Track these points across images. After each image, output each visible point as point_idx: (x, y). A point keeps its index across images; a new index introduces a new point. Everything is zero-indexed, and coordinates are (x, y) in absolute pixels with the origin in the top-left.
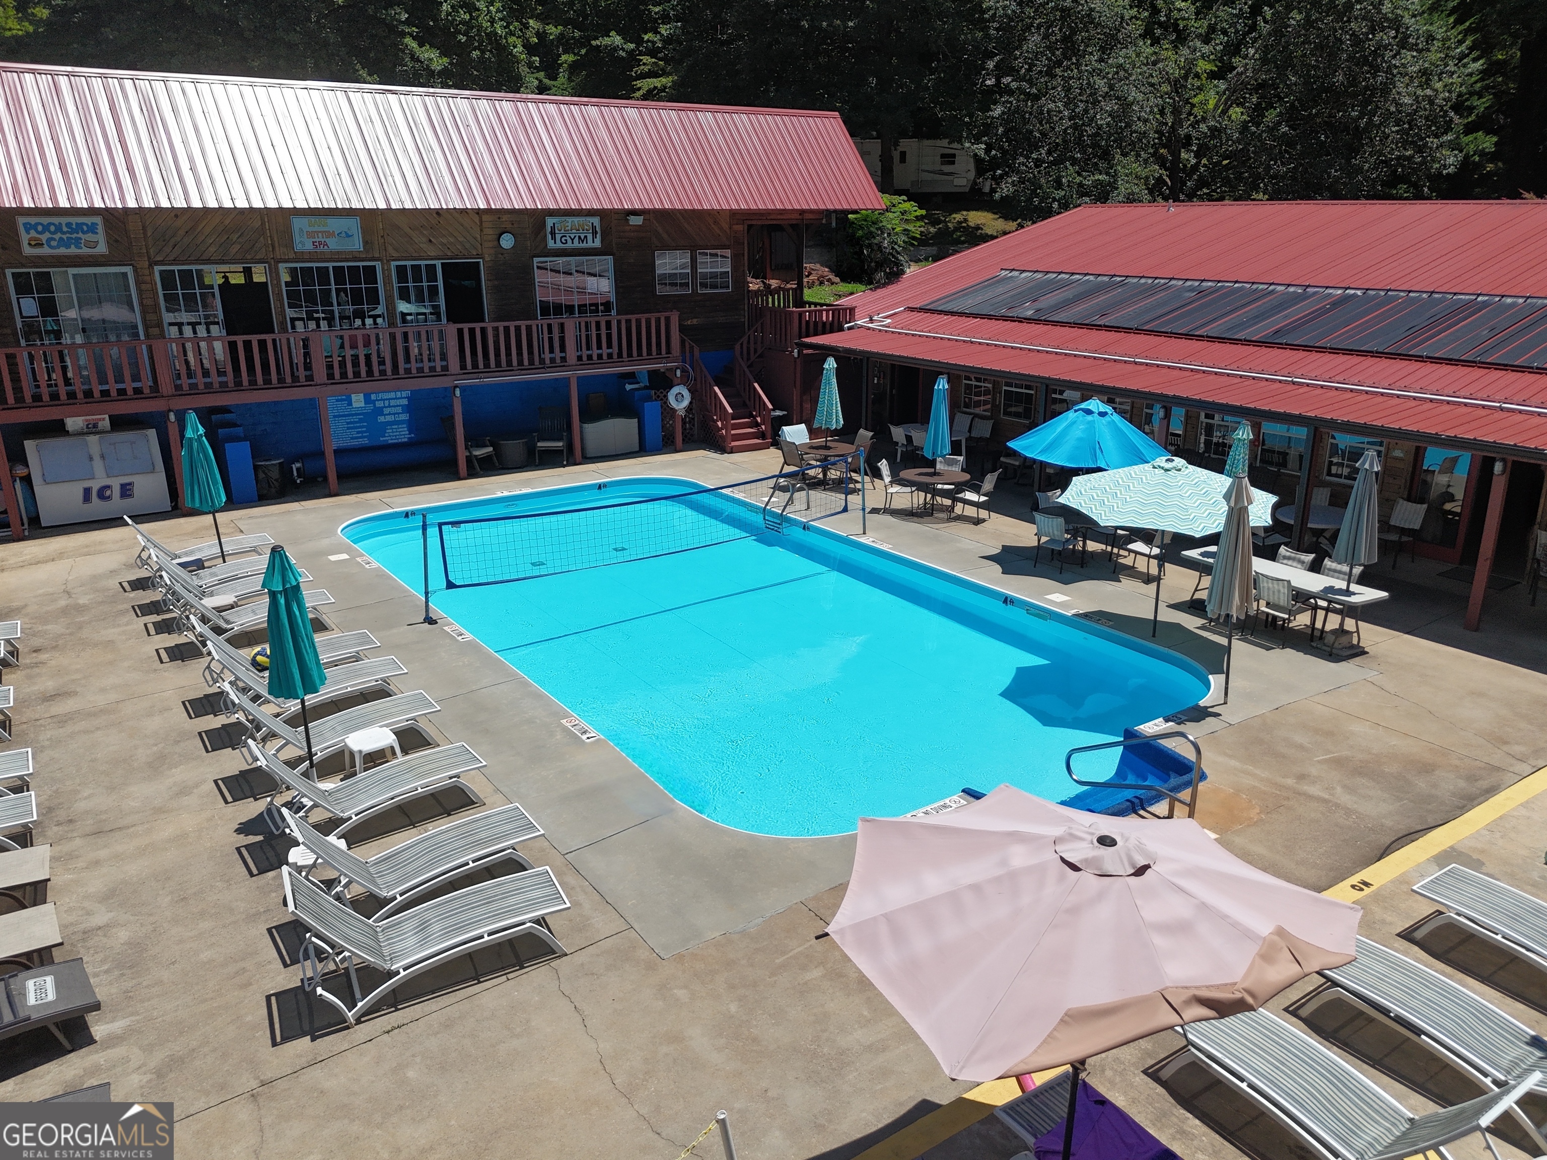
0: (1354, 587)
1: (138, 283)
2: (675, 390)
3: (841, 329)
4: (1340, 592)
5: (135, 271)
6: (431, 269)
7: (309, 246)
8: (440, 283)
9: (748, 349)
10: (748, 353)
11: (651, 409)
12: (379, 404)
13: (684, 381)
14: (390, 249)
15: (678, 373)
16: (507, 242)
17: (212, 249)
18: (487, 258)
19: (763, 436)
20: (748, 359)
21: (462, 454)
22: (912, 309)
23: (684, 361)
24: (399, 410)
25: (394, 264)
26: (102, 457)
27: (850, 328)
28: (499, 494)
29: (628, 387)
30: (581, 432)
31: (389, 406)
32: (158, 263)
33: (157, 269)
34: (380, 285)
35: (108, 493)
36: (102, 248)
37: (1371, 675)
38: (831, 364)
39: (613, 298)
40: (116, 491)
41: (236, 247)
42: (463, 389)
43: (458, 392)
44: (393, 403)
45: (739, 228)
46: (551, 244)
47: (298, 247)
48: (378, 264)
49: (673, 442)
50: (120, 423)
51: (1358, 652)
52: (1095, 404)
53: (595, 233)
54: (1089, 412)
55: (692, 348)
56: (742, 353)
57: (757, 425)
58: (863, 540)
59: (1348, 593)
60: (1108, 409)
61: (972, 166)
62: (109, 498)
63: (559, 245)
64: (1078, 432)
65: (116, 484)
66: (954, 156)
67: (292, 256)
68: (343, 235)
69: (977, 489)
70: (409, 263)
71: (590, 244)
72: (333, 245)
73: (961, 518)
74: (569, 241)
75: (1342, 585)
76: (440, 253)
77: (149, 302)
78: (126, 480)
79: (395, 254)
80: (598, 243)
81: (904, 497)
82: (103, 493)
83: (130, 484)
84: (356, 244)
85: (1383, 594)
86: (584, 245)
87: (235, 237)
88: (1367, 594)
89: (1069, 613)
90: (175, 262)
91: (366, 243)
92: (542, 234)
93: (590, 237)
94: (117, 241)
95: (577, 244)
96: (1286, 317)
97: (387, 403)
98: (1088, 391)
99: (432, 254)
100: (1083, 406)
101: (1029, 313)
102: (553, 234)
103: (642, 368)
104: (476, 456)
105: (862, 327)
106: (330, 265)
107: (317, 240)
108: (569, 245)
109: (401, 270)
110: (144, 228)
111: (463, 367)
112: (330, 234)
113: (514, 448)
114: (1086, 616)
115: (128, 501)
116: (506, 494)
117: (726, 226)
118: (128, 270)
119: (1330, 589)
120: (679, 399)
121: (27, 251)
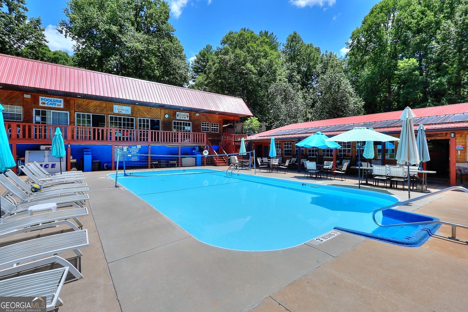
1: (70, 116)
5: (70, 112)
6: (148, 121)
7: (117, 112)
8: (149, 124)
9: (222, 144)
10: (222, 145)
11: (199, 156)
12: (131, 151)
13: (207, 149)
14: (138, 115)
15: (206, 147)
16: (167, 116)
17: (92, 110)
18: (162, 119)
19: (226, 163)
20: (222, 147)
21: (150, 163)
23: (207, 144)
24: (136, 153)
25: (138, 118)
26: (48, 156)
29: (194, 151)
30: (181, 160)
31: (133, 152)
32: (76, 112)
33: (76, 113)
34: (134, 123)
35: (48, 166)
36: (62, 106)
40: (50, 166)
41: (98, 110)
42: (151, 146)
44: (134, 151)
45: (220, 119)
46: (177, 118)
47: (114, 112)
48: (134, 118)
49: (204, 164)
53: (188, 117)
55: (209, 143)
56: (221, 145)
57: (224, 161)
61: (265, 128)
62: (48, 167)
63: (179, 118)
65: (50, 164)
66: (262, 126)
67: (112, 114)
68: (126, 110)
70: (142, 118)
71: (186, 119)
72: (123, 112)
74: (182, 118)
76: (150, 117)
77: (72, 121)
79: (139, 116)
80: (188, 119)
83: (55, 164)
86: (185, 119)
87: (98, 108)
90: (81, 112)
91: (132, 113)
92: (175, 116)
93: (186, 117)
94: (66, 105)
95: (183, 119)
97: (133, 151)
99: (148, 117)
102: (178, 116)
103: (197, 145)
104: (153, 163)
106: (122, 117)
107: (119, 111)
108: (181, 119)
109: (140, 121)
110: (74, 103)
111: (152, 140)
112: (123, 110)
115: (53, 168)
117: (218, 119)
118: (68, 112)
120: (206, 153)
121: (41, 105)
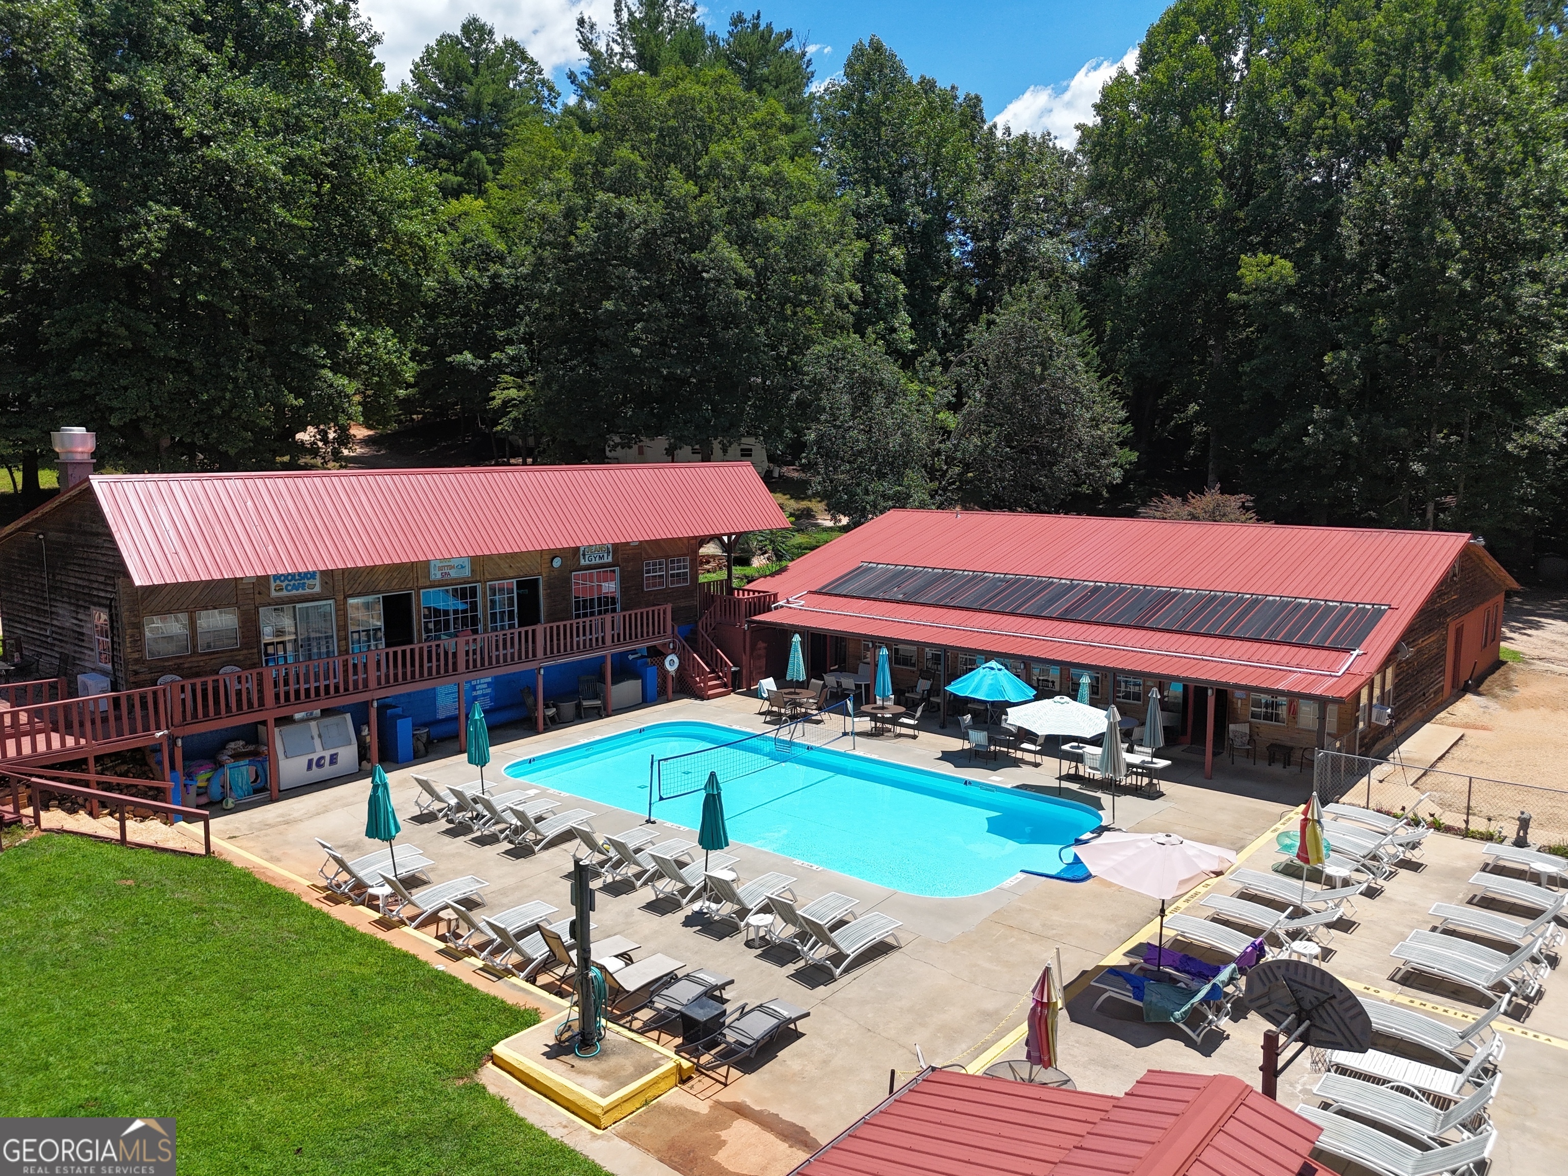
0: (1155, 760)
1: (336, 611)
2: (669, 658)
3: (769, 610)
4: (1148, 762)
5: (337, 603)
6: (509, 587)
7: (439, 576)
9: (706, 623)
11: (651, 672)
13: (674, 651)
14: (485, 576)
15: (670, 646)
16: (557, 563)
17: (382, 584)
18: (544, 574)
19: (725, 685)
21: (541, 715)
22: (810, 592)
24: (485, 686)
25: (487, 584)
26: (320, 736)
27: (776, 608)
28: (582, 742)
29: (631, 657)
30: (611, 692)
31: (480, 684)
32: (350, 596)
33: (350, 600)
34: (479, 598)
36: (317, 589)
37: (1172, 804)
38: (797, 638)
39: (618, 595)
41: (397, 581)
42: (546, 668)
43: (542, 672)
44: (482, 681)
46: (582, 562)
47: (433, 577)
48: (478, 586)
49: (667, 694)
50: (326, 713)
51: (1162, 795)
52: (993, 664)
53: (608, 553)
54: (992, 669)
57: (719, 678)
58: (856, 753)
59: (1152, 763)
60: (1000, 667)
63: (587, 562)
64: (988, 681)
65: (327, 754)
66: (751, 450)
67: (428, 584)
68: (459, 565)
69: (912, 717)
70: (496, 582)
71: (606, 560)
72: (454, 574)
73: (900, 735)
74: (594, 559)
75: (1149, 759)
76: (515, 576)
77: (341, 623)
78: (333, 751)
79: (489, 577)
80: (610, 559)
81: (865, 724)
82: (319, 764)
84: (467, 572)
85: (1168, 762)
86: (602, 561)
87: (395, 574)
88: (1162, 763)
89: (1009, 786)
90: (360, 594)
91: (472, 571)
92: (577, 555)
93: (606, 558)
94: (326, 583)
95: (598, 561)
96: (1067, 600)
97: (478, 682)
98: (989, 656)
99: (510, 576)
100: (988, 665)
101: (901, 597)
102: (584, 555)
103: (642, 646)
105: (782, 607)
106: (450, 588)
107: (444, 571)
108: (593, 562)
109: (492, 589)
110: (343, 573)
111: (545, 654)
112: (450, 566)
113: (568, 707)
114: (1018, 787)
115: (333, 767)
116: (586, 741)
117: (686, 542)
118: (332, 603)
119: (1143, 762)
120: (672, 664)
121: (274, 594)
